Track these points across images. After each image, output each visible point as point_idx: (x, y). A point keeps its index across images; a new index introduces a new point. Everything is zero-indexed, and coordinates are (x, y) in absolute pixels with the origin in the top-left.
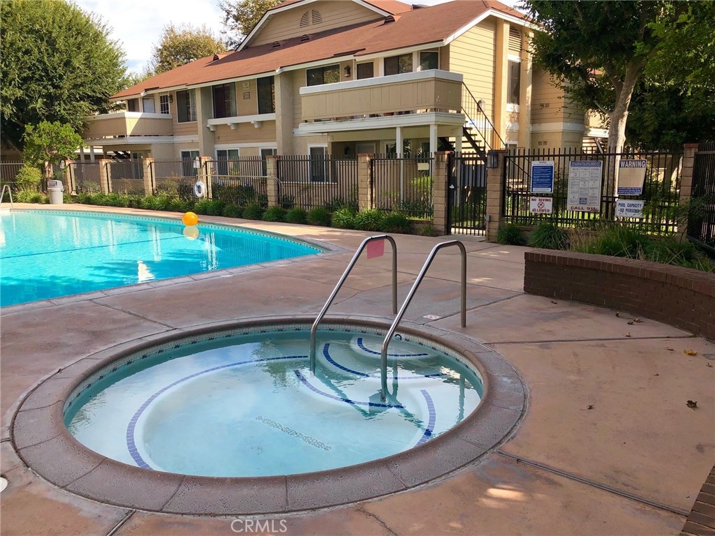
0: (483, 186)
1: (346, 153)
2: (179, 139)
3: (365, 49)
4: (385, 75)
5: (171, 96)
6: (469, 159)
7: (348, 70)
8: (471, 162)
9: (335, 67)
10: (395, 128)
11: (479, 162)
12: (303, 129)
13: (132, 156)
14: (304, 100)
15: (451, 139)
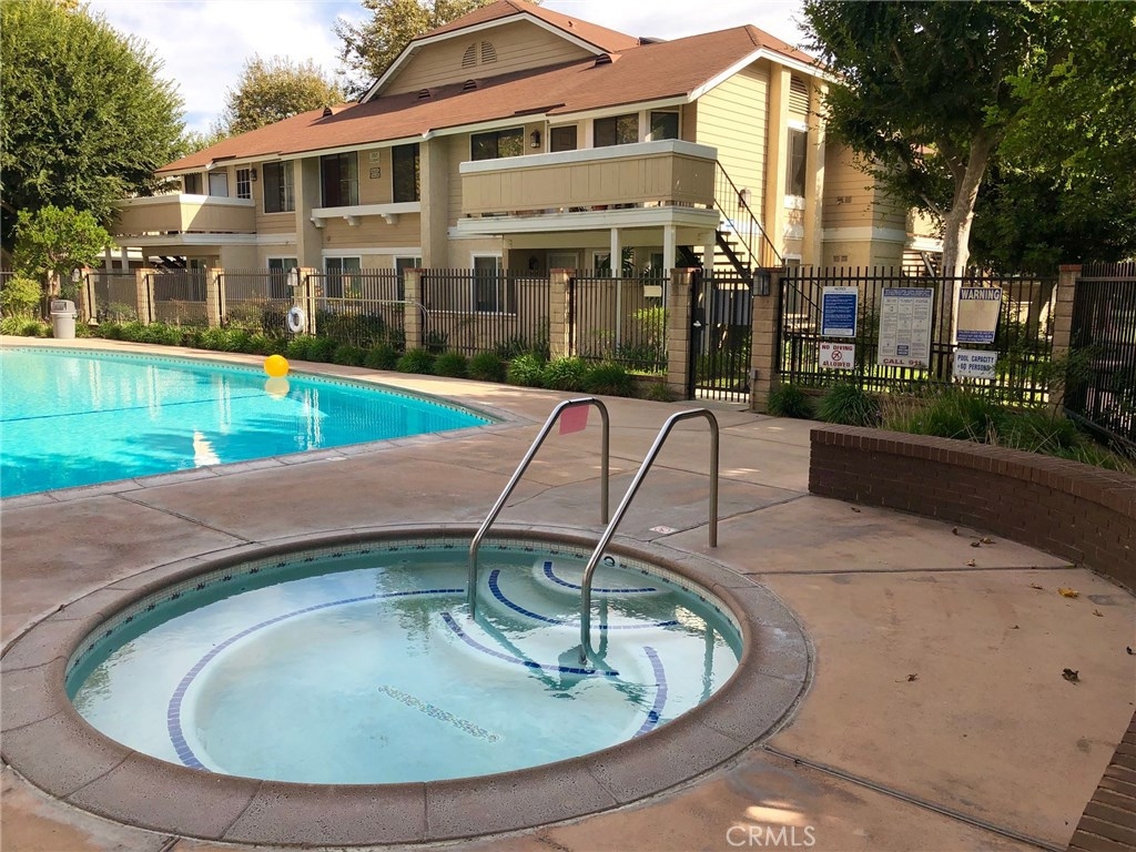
0: (745, 323)
1: (531, 268)
2: (264, 239)
3: (563, 105)
4: (595, 146)
5: (254, 171)
6: (725, 281)
7: (537, 136)
8: (727, 286)
9: (516, 132)
10: (609, 230)
11: (740, 287)
12: (464, 228)
13: (188, 264)
14: (465, 183)
15: (697, 249)
